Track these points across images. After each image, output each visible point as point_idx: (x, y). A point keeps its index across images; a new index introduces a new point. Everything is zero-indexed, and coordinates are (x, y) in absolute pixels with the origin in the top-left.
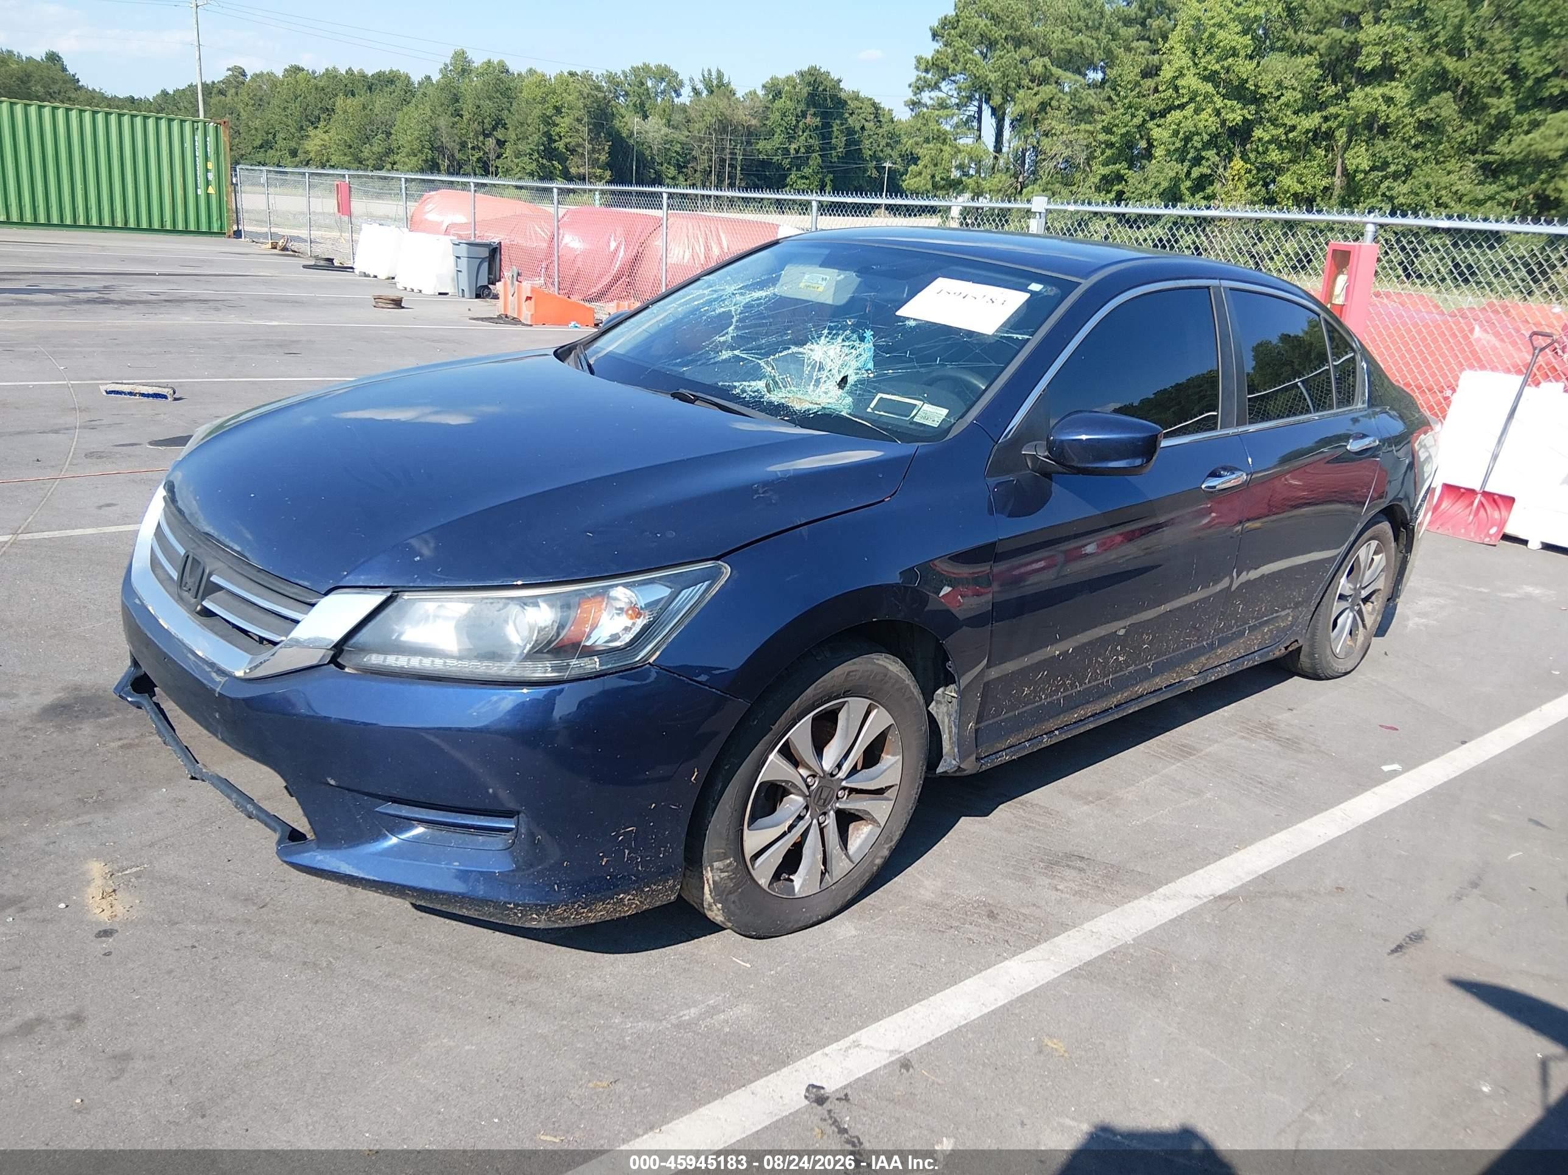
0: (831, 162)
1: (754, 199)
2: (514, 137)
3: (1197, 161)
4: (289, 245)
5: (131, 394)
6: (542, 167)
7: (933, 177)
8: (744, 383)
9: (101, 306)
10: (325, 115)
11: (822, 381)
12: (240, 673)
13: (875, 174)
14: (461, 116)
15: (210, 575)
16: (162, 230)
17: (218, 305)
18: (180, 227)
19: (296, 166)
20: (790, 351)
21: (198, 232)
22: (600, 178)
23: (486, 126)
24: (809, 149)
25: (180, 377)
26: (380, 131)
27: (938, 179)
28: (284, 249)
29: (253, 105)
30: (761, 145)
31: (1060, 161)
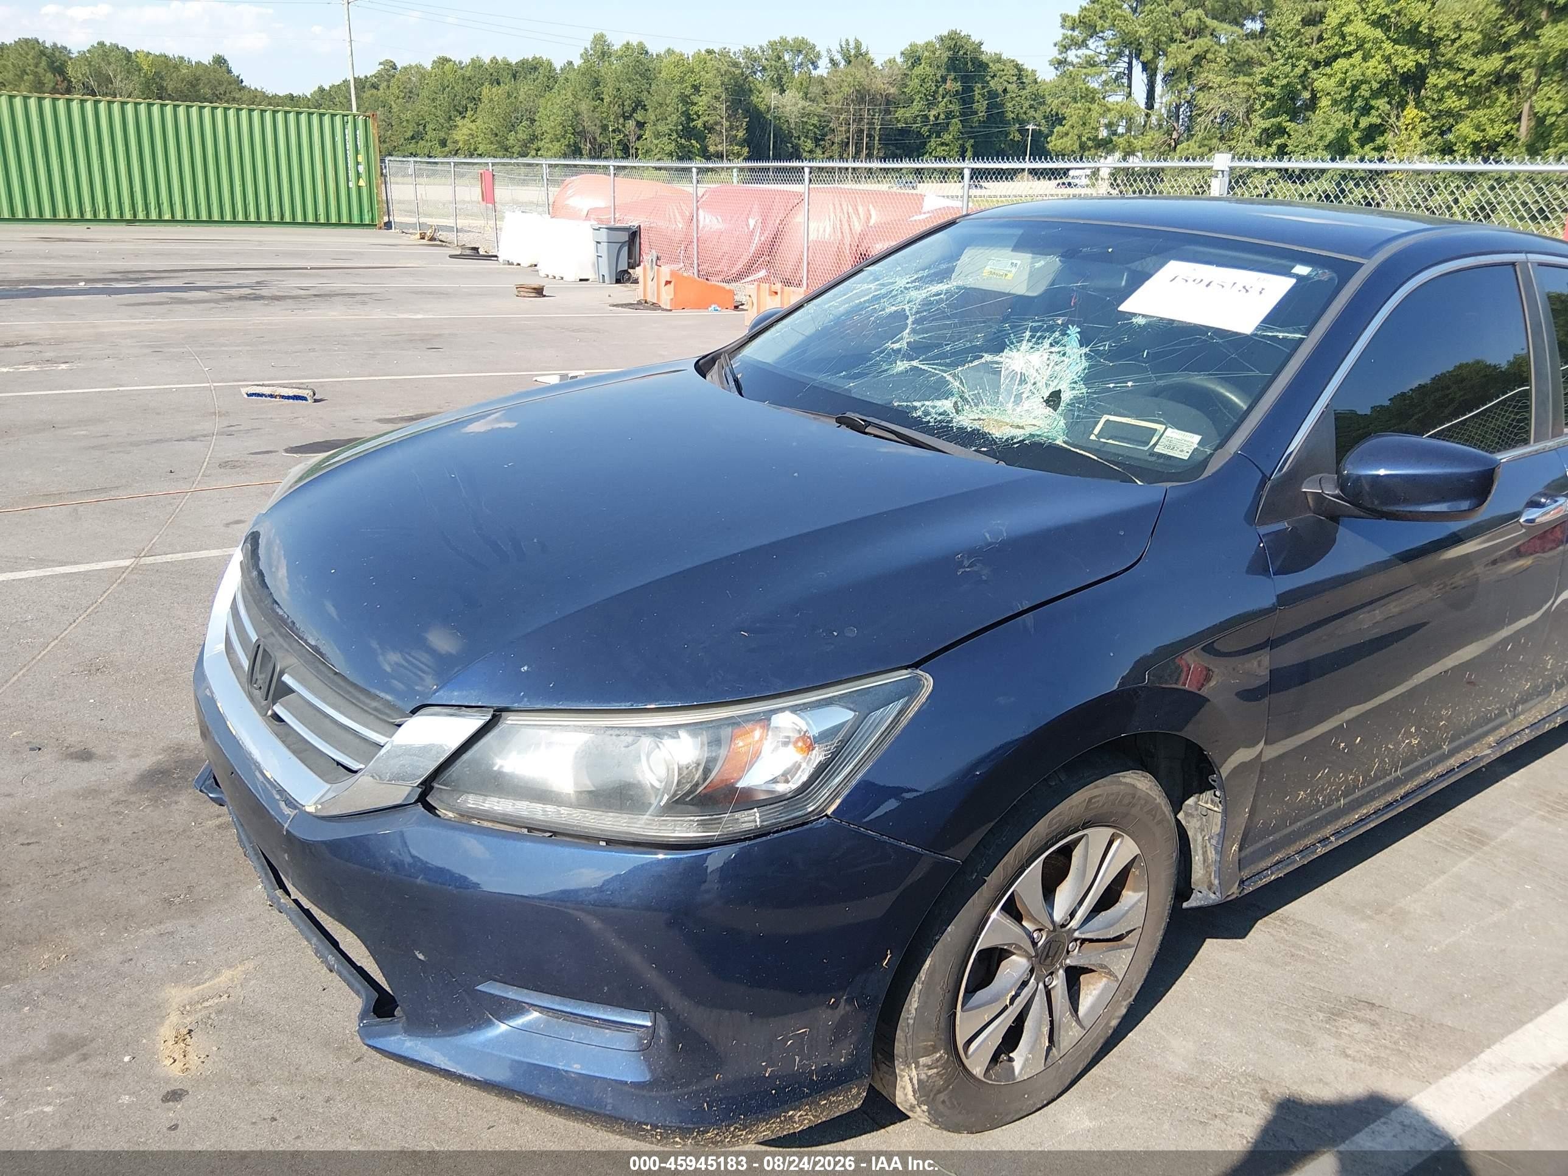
0: (972, 127)
1: (893, 169)
2: (653, 118)
3: (1366, 110)
4: (437, 235)
5: (271, 396)
6: (681, 147)
7: (1079, 137)
8: (927, 403)
9: (252, 302)
10: (472, 105)
11: (1024, 396)
12: (310, 809)
13: (1018, 137)
14: (602, 100)
15: (281, 673)
16: (317, 224)
17: (364, 298)
18: (334, 220)
19: (445, 156)
20: (983, 360)
21: (351, 225)
22: (738, 155)
23: (627, 108)
24: (949, 115)
25: (323, 377)
26: (525, 118)
27: (1084, 139)
28: (432, 239)
29: (403, 98)
30: (900, 113)
31: (1218, 114)
